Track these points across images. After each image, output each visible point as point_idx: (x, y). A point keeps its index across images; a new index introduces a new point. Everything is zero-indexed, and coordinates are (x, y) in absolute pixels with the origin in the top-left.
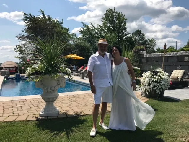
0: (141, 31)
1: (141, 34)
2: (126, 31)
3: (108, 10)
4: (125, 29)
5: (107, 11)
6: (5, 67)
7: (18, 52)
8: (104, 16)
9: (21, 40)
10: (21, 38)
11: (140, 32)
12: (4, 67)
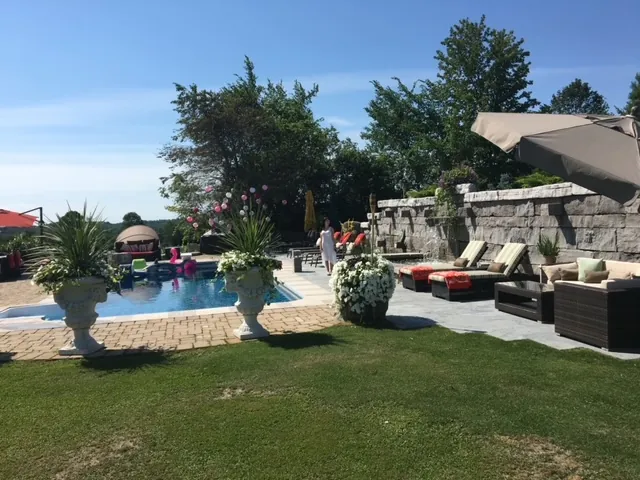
0: (586, 84)
1: (588, 95)
2: (525, 95)
3: (458, 28)
4: (523, 84)
5: (455, 30)
6: (129, 243)
7: (175, 195)
8: (444, 50)
9: (174, 161)
10: (177, 155)
11: (586, 88)
12: (125, 241)
